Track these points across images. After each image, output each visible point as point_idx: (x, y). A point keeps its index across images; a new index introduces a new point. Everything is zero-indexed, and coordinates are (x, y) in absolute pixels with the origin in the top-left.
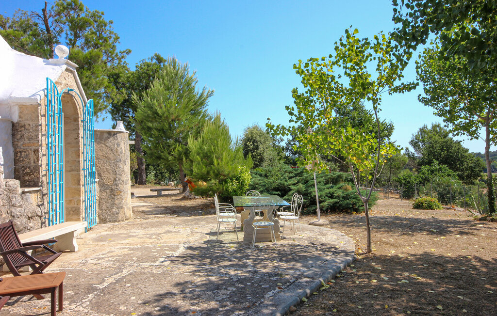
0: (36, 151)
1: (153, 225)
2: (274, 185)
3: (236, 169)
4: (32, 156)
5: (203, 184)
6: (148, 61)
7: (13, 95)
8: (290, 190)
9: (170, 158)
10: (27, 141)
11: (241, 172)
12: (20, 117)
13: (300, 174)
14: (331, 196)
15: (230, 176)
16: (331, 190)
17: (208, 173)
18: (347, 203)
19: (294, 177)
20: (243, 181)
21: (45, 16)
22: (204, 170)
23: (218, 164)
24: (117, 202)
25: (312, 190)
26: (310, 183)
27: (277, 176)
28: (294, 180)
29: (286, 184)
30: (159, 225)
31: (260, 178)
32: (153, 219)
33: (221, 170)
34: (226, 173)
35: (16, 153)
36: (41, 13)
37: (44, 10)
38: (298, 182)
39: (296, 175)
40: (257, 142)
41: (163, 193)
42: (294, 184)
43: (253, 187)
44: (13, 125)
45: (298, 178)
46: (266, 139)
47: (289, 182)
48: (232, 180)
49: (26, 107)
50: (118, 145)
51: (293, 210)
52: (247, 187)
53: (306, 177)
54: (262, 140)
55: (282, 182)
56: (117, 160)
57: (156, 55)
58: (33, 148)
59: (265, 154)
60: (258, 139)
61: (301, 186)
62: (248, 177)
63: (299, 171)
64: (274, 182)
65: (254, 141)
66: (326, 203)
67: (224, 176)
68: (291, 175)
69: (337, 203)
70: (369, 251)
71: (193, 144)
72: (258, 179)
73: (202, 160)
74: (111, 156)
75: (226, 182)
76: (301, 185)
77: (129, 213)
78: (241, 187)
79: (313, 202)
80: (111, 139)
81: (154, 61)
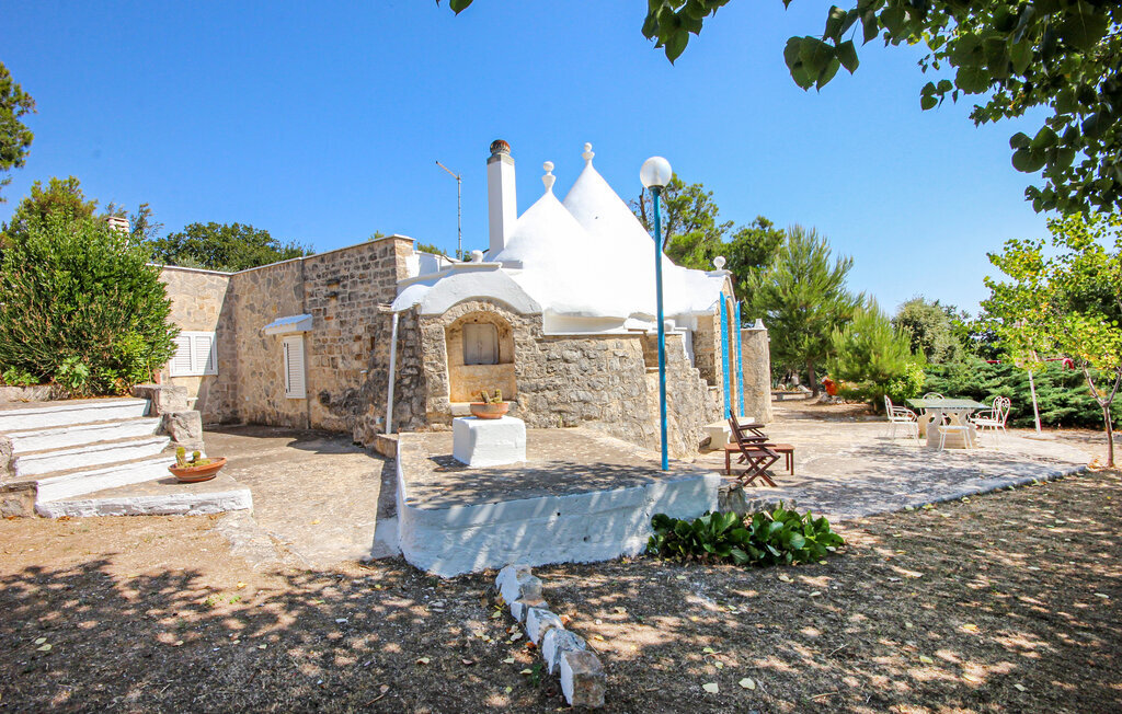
0: (712, 355)
1: (803, 428)
2: (961, 388)
3: (900, 367)
4: (709, 360)
5: (852, 386)
6: (747, 227)
7: (694, 309)
8: (989, 394)
9: (799, 354)
10: (704, 347)
11: (909, 371)
12: (699, 327)
13: (1007, 372)
14: (1064, 404)
15: (894, 375)
16: (1063, 396)
17: (862, 372)
18: (1094, 415)
19: (994, 377)
20: (913, 383)
21: (642, 203)
22: (857, 368)
23: (877, 361)
24: (759, 403)
25: (1026, 394)
26: (1023, 386)
27: (966, 375)
28: (996, 381)
29: (981, 386)
30: (809, 428)
31: (937, 378)
32: (795, 423)
33: (881, 368)
34: (888, 372)
35: (696, 357)
36: (638, 201)
37: (641, 197)
38: (1003, 384)
39: (999, 375)
40: (921, 325)
41: (785, 397)
42: (995, 387)
43: (927, 390)
44: (693, 333)
45: (1003, 379)
46: (938, 319)
47: (987, 384)
48: (896, 381)
49: (704, 318)
50: (759, 344)
51: (994, 416)
52: (919, 390)
53: (1017, 378)
54: (931, 322)
55: (975, 384)
56: (758, 360)
57: (759, 219)
58: (710, 352)
59: (936, 342)
60: (922, 320)
61: (1009, 390)
62: (919, 378)
63: (1004, 369)
64: (961, 384)
65: (916, 323)
66: (1052, 414)
67: (884, 375)
68: (990, 374)
69: (1072, 413)
70: (1111, 464)
71: (838, 339)
72: (933, 380)
73: (853, 355)
74: (753, 356)
75: (888, 384)
76: (1006, 388)
77: (770, 416)
78: (910, 389)
79: (1029, 411)
80: (752, 338)
81: (757, 226)
